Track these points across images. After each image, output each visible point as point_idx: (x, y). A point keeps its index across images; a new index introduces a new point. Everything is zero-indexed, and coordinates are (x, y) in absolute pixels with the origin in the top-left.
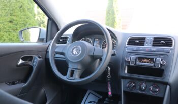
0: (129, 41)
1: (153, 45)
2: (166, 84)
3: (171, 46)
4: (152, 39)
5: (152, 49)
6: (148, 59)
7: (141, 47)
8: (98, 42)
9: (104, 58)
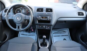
0: (37, 10)
1: (46, 12)
2: (51, 25)
3: (52, 12)
4: (45, 9)
5: (46, 13)
6: (45, 17)
7: (42, 13)
8: (24, 10)
9: (30, 20)
